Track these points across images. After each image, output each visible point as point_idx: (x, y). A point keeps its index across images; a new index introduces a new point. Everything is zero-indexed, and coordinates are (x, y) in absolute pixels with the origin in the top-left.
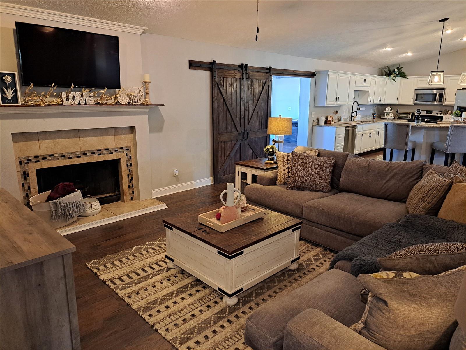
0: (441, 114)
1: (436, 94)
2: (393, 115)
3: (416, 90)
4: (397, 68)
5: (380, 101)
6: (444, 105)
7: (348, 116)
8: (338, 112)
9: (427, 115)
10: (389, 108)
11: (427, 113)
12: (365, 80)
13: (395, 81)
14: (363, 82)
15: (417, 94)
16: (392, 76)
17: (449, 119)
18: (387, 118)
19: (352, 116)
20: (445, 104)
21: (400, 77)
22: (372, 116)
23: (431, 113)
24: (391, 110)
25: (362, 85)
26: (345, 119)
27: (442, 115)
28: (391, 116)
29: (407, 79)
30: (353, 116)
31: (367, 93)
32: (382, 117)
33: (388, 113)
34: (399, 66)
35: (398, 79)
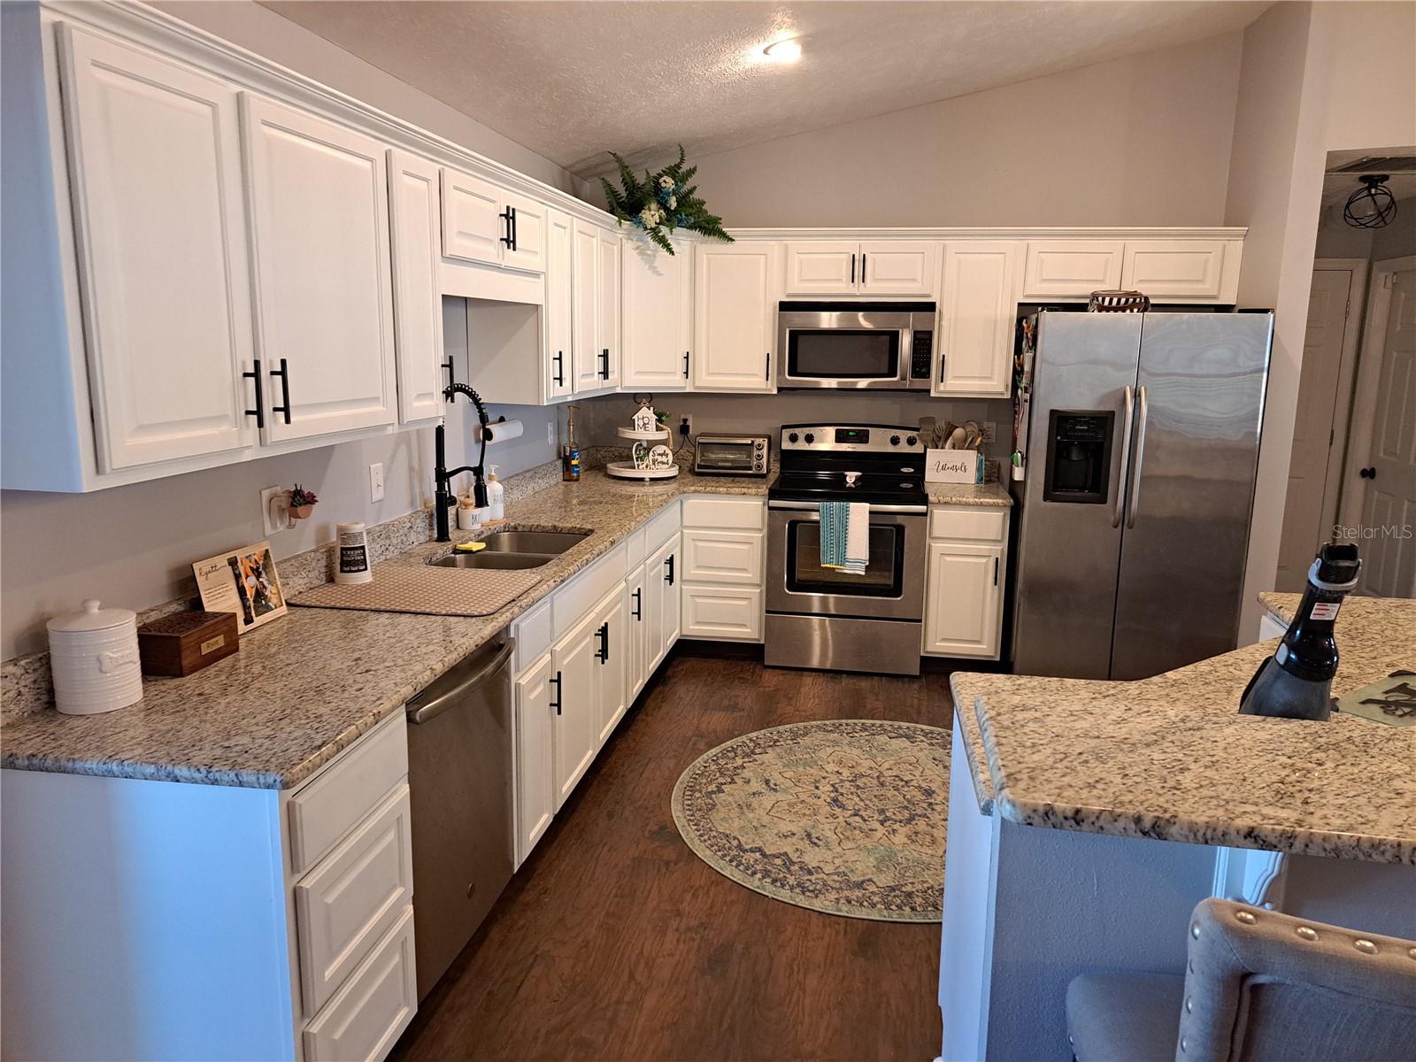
0: (911, 442)
1: (894, 337)
2: (671, 457)
3: (785, 307)
4: (672, 172)
5: (605, 374)
6: (933, 394)
7: (412, 503)
8: (310, 500)
9: (845, 447)
10: (646, 414)
11: (840, 437)
12: (510, 216)
13: (672, 253)
14: (501, 229)
15: (794, 335)
16: (651, 215)
17: (955, 468)
18: (647, 475)
19: (444, 500)
20: (942, 387)
21: (691, 227)
22: (560, 463)
23: (862, 437)
24: (658, 429)
25: (494, 251)
26: (384, 533)
27: (918, 448)
28: (664, 459)
29: (729, 247)
30: (453, 501)
31: (532, 319)
32: (615, 469)
33: (645, 444)
34: (682, 160)
35: (682, 239)
